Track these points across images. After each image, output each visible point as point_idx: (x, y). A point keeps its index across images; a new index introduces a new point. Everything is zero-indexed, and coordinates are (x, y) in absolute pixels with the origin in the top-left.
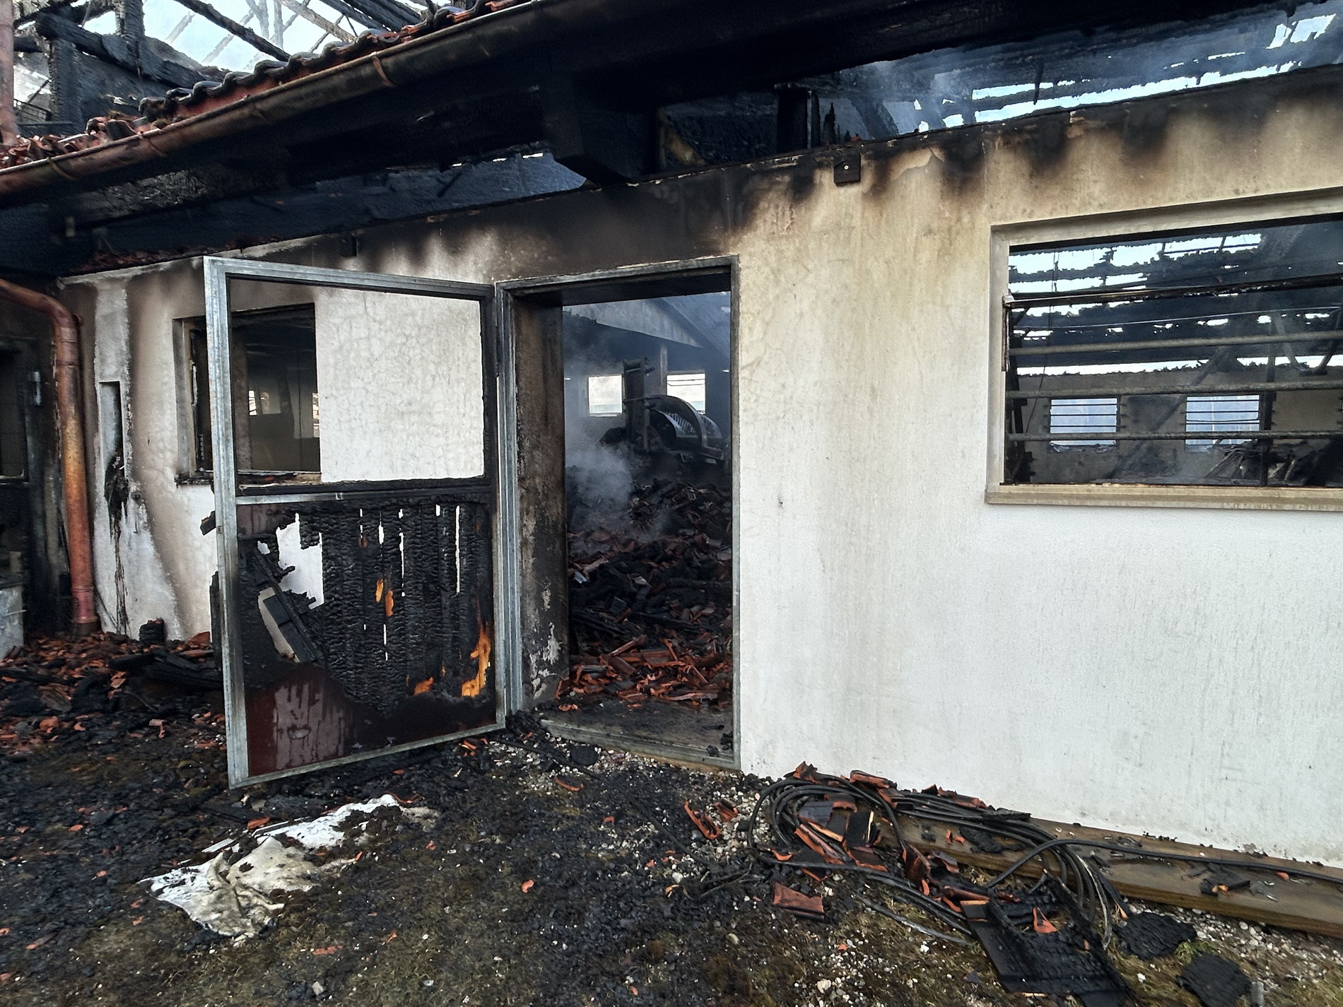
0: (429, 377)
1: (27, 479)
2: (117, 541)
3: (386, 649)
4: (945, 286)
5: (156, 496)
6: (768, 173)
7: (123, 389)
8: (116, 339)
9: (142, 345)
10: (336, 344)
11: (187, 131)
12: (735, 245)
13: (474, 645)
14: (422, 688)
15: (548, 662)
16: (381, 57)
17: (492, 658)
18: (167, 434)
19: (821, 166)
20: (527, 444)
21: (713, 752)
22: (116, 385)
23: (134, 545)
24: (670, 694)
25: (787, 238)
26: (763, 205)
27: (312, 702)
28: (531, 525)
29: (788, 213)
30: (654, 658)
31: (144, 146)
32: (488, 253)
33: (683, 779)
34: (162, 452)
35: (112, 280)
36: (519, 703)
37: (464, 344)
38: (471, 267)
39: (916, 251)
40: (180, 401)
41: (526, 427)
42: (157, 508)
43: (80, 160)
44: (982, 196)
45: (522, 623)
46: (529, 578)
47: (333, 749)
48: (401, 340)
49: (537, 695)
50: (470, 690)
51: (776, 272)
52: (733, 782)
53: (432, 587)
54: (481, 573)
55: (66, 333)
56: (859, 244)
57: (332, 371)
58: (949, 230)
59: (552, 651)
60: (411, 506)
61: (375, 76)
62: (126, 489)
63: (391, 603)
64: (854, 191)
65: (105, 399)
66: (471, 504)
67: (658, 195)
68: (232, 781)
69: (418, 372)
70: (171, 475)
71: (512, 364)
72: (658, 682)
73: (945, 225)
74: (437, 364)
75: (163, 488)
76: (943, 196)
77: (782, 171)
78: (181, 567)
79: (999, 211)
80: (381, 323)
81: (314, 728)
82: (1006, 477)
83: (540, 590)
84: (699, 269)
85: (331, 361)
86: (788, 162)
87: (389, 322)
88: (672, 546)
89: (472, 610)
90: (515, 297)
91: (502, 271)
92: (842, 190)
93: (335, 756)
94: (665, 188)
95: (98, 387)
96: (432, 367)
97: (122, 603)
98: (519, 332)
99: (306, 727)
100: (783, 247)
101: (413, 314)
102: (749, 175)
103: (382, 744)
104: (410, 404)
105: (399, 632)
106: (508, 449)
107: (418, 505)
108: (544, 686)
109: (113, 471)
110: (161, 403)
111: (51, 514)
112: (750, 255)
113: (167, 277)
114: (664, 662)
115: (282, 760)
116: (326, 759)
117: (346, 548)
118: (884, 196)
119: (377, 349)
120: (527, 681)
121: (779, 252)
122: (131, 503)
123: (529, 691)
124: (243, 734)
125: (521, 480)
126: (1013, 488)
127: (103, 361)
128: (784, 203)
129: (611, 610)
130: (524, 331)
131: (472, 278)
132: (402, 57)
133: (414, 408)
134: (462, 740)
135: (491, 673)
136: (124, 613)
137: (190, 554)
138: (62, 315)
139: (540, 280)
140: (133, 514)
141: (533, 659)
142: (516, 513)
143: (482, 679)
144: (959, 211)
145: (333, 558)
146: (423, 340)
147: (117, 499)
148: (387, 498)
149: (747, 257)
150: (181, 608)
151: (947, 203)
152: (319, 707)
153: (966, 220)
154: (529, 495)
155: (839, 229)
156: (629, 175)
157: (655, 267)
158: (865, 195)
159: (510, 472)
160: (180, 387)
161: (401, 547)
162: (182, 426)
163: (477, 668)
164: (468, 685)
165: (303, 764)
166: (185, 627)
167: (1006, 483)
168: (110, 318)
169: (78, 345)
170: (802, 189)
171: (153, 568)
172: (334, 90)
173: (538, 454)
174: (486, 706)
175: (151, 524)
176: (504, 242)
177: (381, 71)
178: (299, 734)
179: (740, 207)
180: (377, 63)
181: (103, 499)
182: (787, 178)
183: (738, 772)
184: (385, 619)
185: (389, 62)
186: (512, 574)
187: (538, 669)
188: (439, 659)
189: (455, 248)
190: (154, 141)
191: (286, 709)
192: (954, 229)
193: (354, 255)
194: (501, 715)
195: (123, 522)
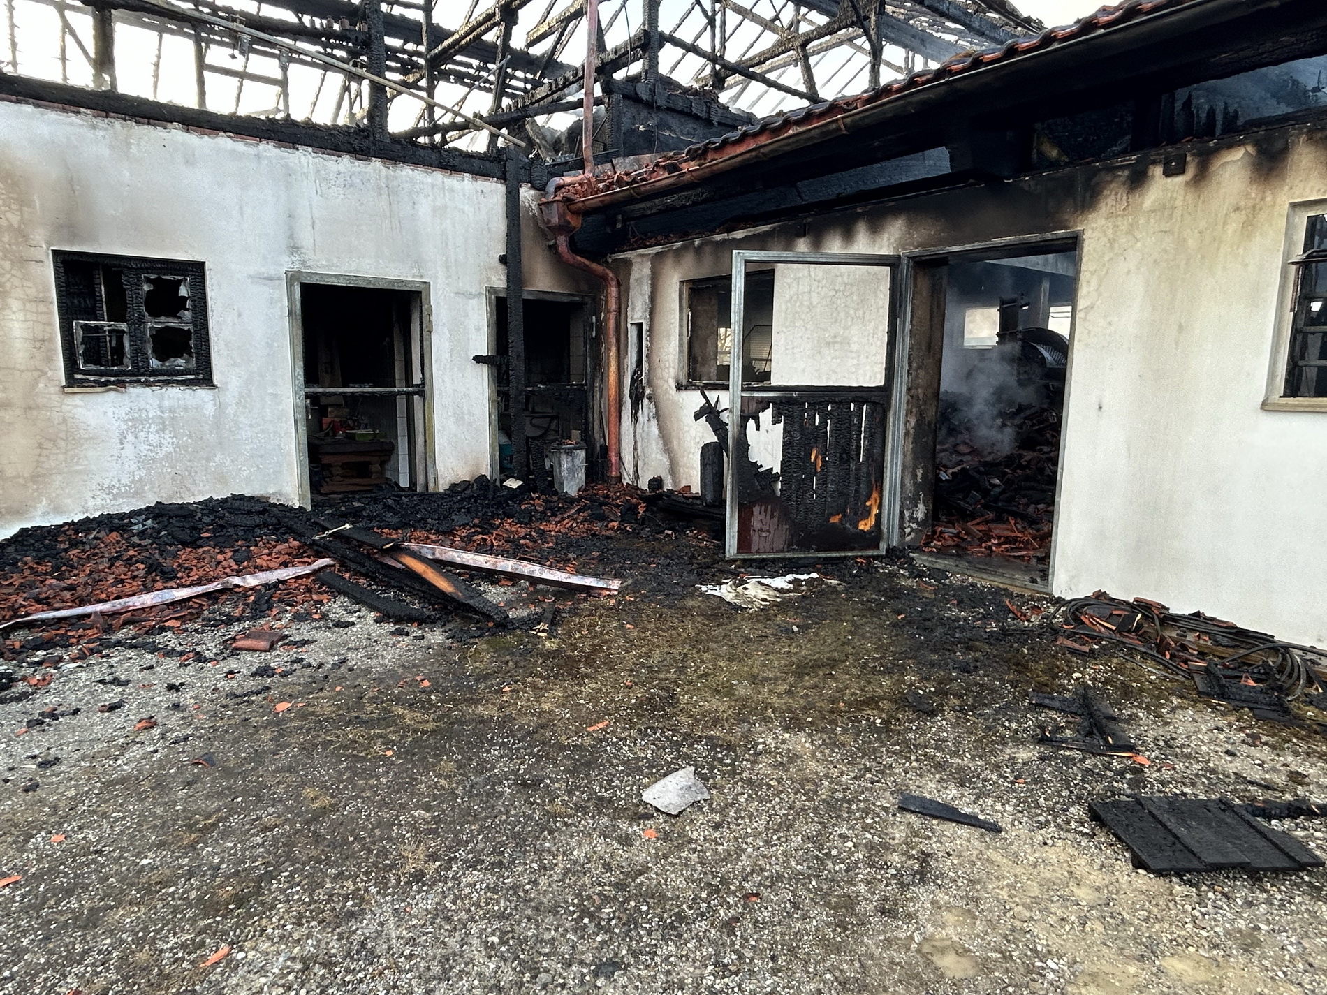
0: (849, 319)
1: (586, 384)
2: (635, 424)
3: (815, 492)
4: (1245, 249)
5: (662, 397)
6: (1112, 169)
7: (645, 327)
8: (643, 295)
9: (659, 300)
10: (788, 297)
11: (715, 168)
12: (1082, 222)
13: (868, 497)
14: (835, 520)
15: (917, 518)
16: (843, 118)
17: (880, 507)
18: (671, 357)
19: (1154, 163)
20: (914, 365)
21: (1033, 581)
22: (640, 326)
23: (645, 428)
24: (1007, 551)
25: (1123, 216)
26: (1106, 192)
27: (772, 517)
28: (913, 421)
29: (1125, 198)
30: (998, 529)
31: (688, 176)
32: (899, 232)
33: (1010, 595)
34: (668, 368)
35: (642, 256)
36: (895, 542)
37: (876, 296)
38: (885, 242)
39: (1225, 223)
40: (681, 335)
41: (914, 353)
42: (662, 405)
43: (648, 187)
44: (1284, 180)
45: (902, 488)
46: (909, 458)
47: (781, 547)
48: (831, 293)
49: (908, 539)
50: (865, 526)
51: (1112, 242)
52: (1045, 599)
53: (844, 456)
54: (877, 451)
55: (613, 291)
56: (1179, 219)
57: (783, 314)
58: (1254, 207)
59: (920, 511)
60: (836, 403)
61: (839, 129)
62: (643, 392)
63: (820, 463)
64: (1180, 179)
65: (632, 333)
66: (874, 403)
67: (1027, 189)
68: (727, 555)
69: (842, 315)
70: (672, 383)
71: (909, 309)
72: (999, 545)
73: (1250, 204)
74: (856, 310)
75: (666, 392)
76: (1252, 181)
77: (1123, 167)
78: (675, 443)
79: (1297, 191)
80: (819, 281)
81: (772, 531)
82: (1285, 392)
83: (915, 468)
84: (1053, 240)
85: (784, 307)
86: (1129, 160)
87: (824, 281)
88: (1027, 458)
89: (869, 474)
90: (915, 262)
91: (907, 244)
92: (1169, 180)
93: (782, 551)
94: (1032, 183)
95: (629, 326)
96: (852, 312)
97: (636, 465)
98: (915, 285)
99: (768, 531)
100: (1119, 223)
101: (842, 276)
102: (1098, 170)
103: (809, 549)
104: (835, 337)
105: (823, 483)
106: (902, 368)
107: (841, 402)
108: (913, 535)
109: (635, 380)
110: (668, 336)
111: (596, 407)
112: (1093, 229)
113: (678, 254)
114: (1008, 533)
115: (754, 548)
116: (777, 552)
117: (797, 426)
118: (1202, 184)
119: (815, 300)
120: (902, 528)
121: (1116, 226)
122: (646, 401)
123: (902, 535)
124: (736, 529)
125: (909, 389)
126: (1291, 400)
127: (633, 309)
128: (1122, 191)
129: (968, 500)
130: (919, 284)
131: (885, 251)
132: (858, 116)
133: (838, 339)
134: (857, 557)
135: (879, 516)
136: (636, 472)
137: (681, 434)
138: (612, 280)
139: (933, 250)
140: (646, 408)
141: (907, 514)
142: (903, 412)
143: (872, 520)
144: (1264, 192)
145: (789, 432)
146: (847, 293)
147: (637, 398)
148: (823, 397)
149: (1090, 231)
150: (673, 470)
151: (1254, 187)
152: (776, 520)
153: (1269, 199)
154: (913, 399)
155: (1165, 209)
156: (1006, 174)
157: (1020, 240)
158: (1187, 183)
159: (901, 384)
160: (681, 326)
161: (828, 428)
162: (681, 352)
163: (869, 513)
164: (863, 522)
165: (765, 552)
166: (675, 482)
167: (1285, 395)
168: (639, 281)
169: (619, 299)
170: (1138, 180)
171: (657, 444)
172: (812, 138)
173: (921, 373)
174: (873, 538)
175: (657, 415)
176: (910, 224)
177: (842, 127)
178: (764, 535)
179: (1088, 195)
180: (840, 122)
181: (628, 399)
182: (1126, 173)
183: (1050, 594)
184: (815, 473)
185: (848, 120)
186: (897, 453)
187: (910, 522)
188: (846, 503)
189: (875, 228)
190: (694, 174)
191: (758, 519)
192: (1258, 207)
193: (804, 236)
194: (883, 546)
195: (640, 413)
